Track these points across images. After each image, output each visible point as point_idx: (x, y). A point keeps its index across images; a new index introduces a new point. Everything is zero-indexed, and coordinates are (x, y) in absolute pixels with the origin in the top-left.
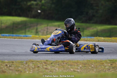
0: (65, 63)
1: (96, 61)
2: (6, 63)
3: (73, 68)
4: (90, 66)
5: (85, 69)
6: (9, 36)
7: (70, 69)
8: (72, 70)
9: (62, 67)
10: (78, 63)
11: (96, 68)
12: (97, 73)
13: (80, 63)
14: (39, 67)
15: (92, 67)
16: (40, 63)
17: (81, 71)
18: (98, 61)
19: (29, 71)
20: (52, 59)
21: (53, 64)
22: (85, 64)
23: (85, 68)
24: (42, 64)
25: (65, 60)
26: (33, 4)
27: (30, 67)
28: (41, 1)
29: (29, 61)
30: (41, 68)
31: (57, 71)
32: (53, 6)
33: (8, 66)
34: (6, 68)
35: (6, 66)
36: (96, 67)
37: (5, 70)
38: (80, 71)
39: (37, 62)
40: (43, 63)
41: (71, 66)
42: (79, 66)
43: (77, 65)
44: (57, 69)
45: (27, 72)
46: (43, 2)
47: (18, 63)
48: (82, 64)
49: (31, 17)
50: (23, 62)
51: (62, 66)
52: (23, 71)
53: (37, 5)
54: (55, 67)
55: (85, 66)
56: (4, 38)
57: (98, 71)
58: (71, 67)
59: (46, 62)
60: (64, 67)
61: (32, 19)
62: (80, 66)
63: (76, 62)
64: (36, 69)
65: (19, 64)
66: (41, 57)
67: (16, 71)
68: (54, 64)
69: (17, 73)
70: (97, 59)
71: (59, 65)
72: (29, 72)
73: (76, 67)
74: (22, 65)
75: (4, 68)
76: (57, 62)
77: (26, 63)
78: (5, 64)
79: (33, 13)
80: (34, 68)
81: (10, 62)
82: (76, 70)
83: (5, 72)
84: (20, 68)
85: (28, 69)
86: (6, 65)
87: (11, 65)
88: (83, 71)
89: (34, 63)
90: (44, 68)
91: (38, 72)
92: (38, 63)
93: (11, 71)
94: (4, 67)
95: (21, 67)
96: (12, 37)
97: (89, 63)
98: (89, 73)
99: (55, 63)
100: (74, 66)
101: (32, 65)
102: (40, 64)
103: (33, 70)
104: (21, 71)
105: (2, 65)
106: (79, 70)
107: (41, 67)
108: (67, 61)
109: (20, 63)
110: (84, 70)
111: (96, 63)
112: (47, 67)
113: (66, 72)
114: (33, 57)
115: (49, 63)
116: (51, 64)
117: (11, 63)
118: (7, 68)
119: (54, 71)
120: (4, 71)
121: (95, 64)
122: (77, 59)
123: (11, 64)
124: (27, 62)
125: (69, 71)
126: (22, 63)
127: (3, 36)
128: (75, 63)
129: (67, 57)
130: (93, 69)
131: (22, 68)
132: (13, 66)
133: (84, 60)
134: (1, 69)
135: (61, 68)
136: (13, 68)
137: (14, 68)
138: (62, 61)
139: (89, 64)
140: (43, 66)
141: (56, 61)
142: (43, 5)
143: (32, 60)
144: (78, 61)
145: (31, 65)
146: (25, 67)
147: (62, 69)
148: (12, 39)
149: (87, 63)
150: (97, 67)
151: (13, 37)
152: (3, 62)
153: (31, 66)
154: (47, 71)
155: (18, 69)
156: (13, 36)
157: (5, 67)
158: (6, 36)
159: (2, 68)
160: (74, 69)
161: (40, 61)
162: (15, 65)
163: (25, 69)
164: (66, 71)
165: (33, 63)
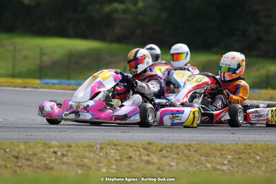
0: (192, 150)
1: (267, 146)
2: (54, 148)
3: (211, 162)
4: (251, 158)
5: (240, 165)
6: (59, 84)
7: (204, 164)
8: (209, 166)
9: (184, 158)
10: (223, 150)
11: (265, 162)
12: (268, 175)
13: (228, 149)
14: (130, 158)
15: (257, 161)
16: (135, 148)
17: (232, 169)
18: (270, 146)
19: (109, 167)
20: (163, 139)
21: (164, 152)
22: (240, 154)
23: (240, 161)
24: (139, 151)
25: (193, 143)
26: (116, 10)
27: (109, 157)
28: (135, 3)
29: (108, 145)
30: (135, 160)
31: (174, 168)
32: (164, 15)
33: (60, 153)
34: (53, 159)
35: (54, 155)
36: (265, 160)
37: (52, 165)
38: (229, 169)
39: (127, 145)
40: (141, 150)
41: (206, 156)
42: (226, 158)
43: (221, 154)
44: (173, 164)
45: (104, 170)
46: (140, 4)
47: (81, 149)
48: (233, 153)
49: (112, 41)
50: (93, 147)
51: (185, 156)
52: (94, 167)
53: (125, 11)
54: (169, 159)
55: (240, 158)
56: (50, 88)
57: (270, 170)
58: (207, 160)
59: (147, 146)
60: (189, 160)
61: (115, 46)
62: (229, 157)
63: (219, 147)
64: (125, 162)
65: (85, 151)
66: (137, 134)
67: (78, 166)
68: (167, 152)
69: (80, 172)
70: (269, 141)
71: (178, 154)
72: (107, 169)
73: (219, 160)
74: (93, 152)
75: (50, 160)
76: (174, 146)
77: (102, 149)
78: (52, 150)
79: (117, 31)
80: (120, 160)
81: (64, 146)
82: (219, 167)
83: (52, 169)
84: (86, 160)
85: (105, 162)
86: (55, 153)
87: (65, 153)
88: (236, 169)
89: (120, 148)
90: (142, 160)
91: (128, 170)
92: (128, 148)
93: (65, 167)
94: (49, 157)
95: (89, 158)
96: (67, 87)
97: (250, 151)
98: (249, 174)
99: (169, 149)
100: (215, 157)
101: (115, 153)
102: (135, 151)
103: (117, 165)
104: (90, 168)
105: (44, 152)
106: (225, 168)
107: (137, 159)
108: (198, 146)
109: (87, 149)
110: (237, 167)
111: (267, 150)
112: (150, 159)
113: (194, 171)
114: (118, 134)
115: (154, 149)
116: (161, 151)
117: (66, 149)
118: (56, 158)
119: (168, 167)
120: (49, 166)
121: (263, 153)
122: (221, 141)
123: (66, 151)
124: (103, 145)
125: (202, 168)
126: (91, 149)
127: (47, 84)
128: (216, 150)
129: (197, 135)
130: (258, 164)
131: (93, 160)
132: (69, 154)
133: (237, 144)
134: (43, 162)
135: (184, 160)
136: (70, 158)
137: (73, 159)
138: (186, 146)
139: (249, 153)
140: (140, 156)
141: (170, 145)
142: (139, 12)
143: (115, 141)
144: (222, 146)
145: (113, 154)
146: (98, 157)
147: (186, 164)
148: (66, 91)
149: (246, 151)
150: (268, 161)
151: (70, 87)
152: (46, 145)
153: (113, 157)
154: (150, 167)
155: (80, 163)
156: (69, 84)
157: (52, 157)
158: (54, 84)
159: (45, 160)
160: (214, 165)
161: (134, 145)
162: (75, 154)
163: (99, 162)
164: (195, 169)
165: (117, 150)
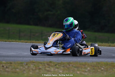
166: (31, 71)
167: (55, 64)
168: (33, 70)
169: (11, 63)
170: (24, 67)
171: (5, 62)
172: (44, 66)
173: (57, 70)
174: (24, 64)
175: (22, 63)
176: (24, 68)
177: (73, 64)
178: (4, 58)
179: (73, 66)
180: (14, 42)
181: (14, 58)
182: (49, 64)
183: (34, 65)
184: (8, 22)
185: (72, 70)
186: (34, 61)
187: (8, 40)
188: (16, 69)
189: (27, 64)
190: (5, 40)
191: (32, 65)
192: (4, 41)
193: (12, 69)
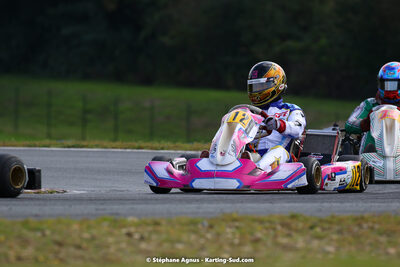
166: (227, 248)
167: (309, 224)
168: (232, 244)
169: (157, 224)
170: (203, 236)
171: (136, 220)
172: (272, 232)
173: (315, 243)
174: (200, 226)
175: (194, 223)
176: (202, 241)
177: (374, 222)
178: (135, 206)
179: (372, 228)
180: (168, 149)
181: (167, 206)
182: (289, 224)
183: (237, 228)
184: (148, 81)
185: (371, 244)
186: (235, 216)
187: (149, 144)
188: (173, 242)
189: (211, 227)
190: (137, 145)
191: (230, 227)
192: (134, 148)
193: (160, 244)
